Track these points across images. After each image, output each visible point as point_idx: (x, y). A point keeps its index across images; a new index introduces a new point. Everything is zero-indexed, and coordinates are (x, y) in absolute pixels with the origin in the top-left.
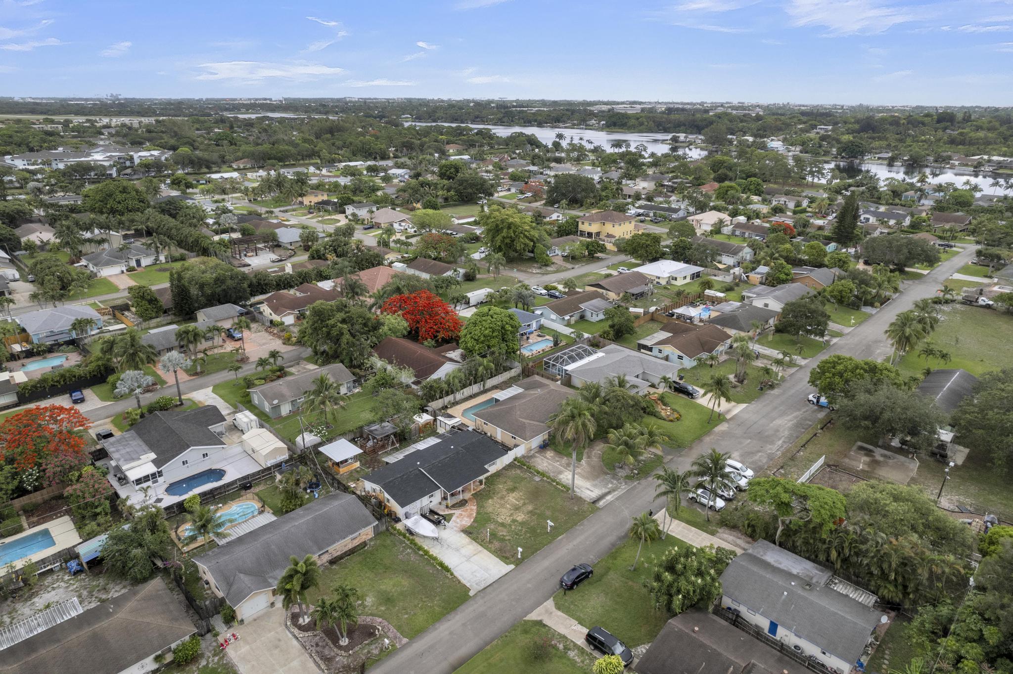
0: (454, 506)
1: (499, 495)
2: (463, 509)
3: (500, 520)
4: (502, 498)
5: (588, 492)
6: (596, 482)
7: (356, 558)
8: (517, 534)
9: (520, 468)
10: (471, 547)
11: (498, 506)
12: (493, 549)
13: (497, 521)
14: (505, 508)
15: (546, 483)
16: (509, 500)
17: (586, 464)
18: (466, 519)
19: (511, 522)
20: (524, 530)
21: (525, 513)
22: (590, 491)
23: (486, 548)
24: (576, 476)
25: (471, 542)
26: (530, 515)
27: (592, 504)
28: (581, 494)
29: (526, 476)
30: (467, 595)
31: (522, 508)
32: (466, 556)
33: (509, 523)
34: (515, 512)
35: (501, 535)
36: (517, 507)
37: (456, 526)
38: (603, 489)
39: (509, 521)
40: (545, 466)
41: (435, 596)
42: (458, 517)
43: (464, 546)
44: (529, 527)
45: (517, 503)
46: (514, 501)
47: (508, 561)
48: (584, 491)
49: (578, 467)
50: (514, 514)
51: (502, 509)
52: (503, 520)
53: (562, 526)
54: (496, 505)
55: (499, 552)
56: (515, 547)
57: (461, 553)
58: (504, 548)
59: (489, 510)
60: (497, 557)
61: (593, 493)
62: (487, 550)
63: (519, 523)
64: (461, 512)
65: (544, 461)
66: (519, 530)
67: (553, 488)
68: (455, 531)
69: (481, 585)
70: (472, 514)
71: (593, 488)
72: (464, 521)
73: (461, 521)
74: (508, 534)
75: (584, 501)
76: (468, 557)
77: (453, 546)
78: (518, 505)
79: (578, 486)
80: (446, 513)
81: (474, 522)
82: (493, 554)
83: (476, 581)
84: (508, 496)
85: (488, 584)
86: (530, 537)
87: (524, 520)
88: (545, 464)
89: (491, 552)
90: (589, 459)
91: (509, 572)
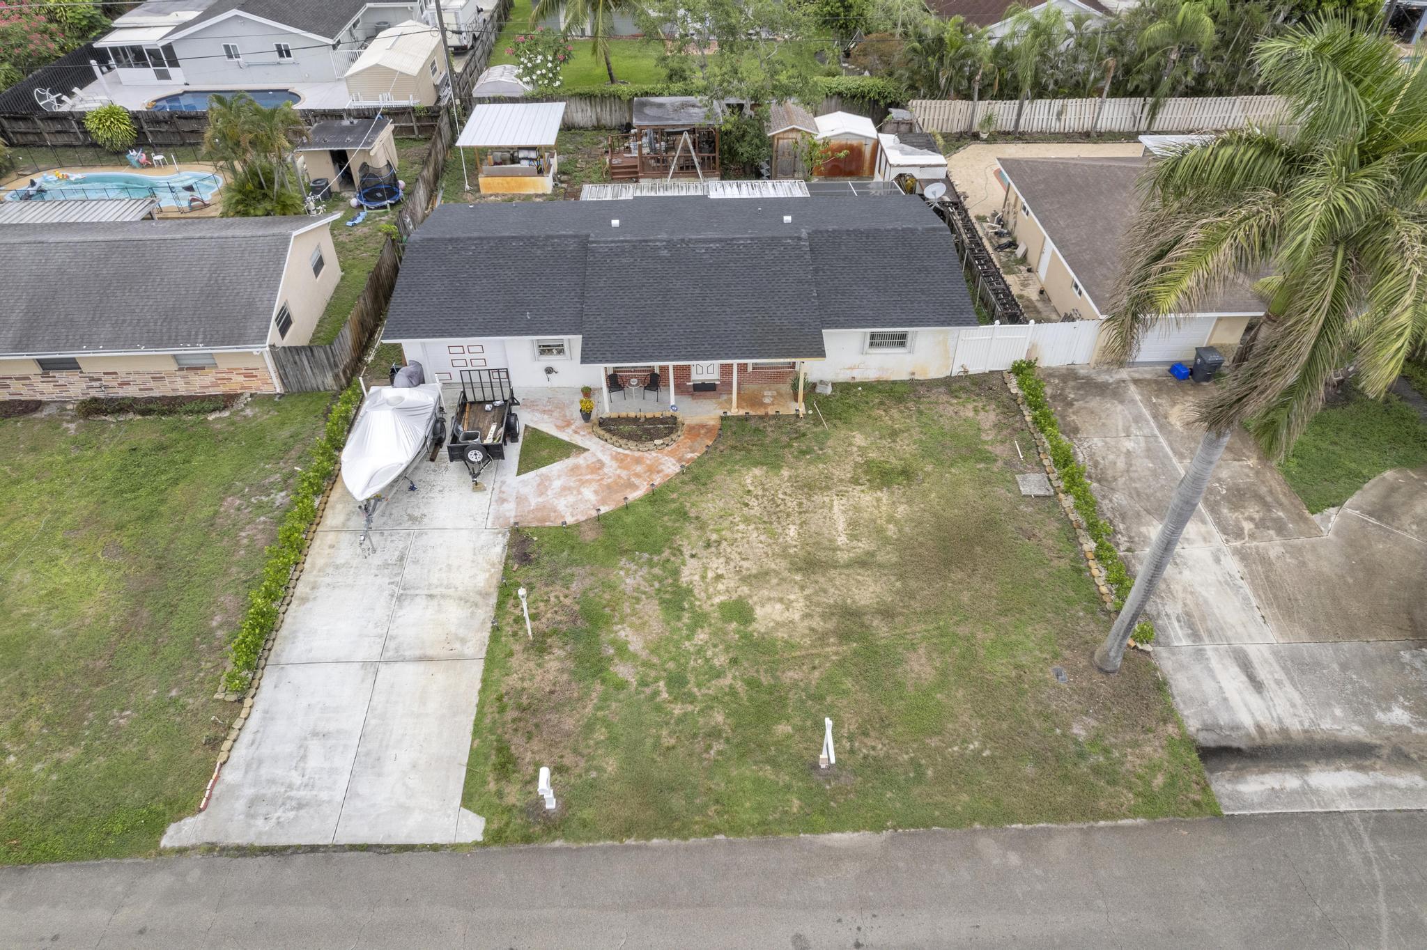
0: (610, 427)
2: (629, 450)
3: (690, 573)
4: (809, 487)
5: (1231, 681)
6: (1325, 652)
7: (145, 431)
8: (676, 682)
9: (1010, 407)
10: (454, 614)
11: (757, 511)
12: (513, 680)
13: (676, 573)
14: (772, 534)
15: (1053, 527)
16: (826, 510)
17: (1337, 533)
18: (589, 494)
19: (722, 606)
20: (727, 681)
21: (818, 604)
22: (1244, 678)
23: (491, 661)
24: (1233, 565)
25: (485, 595)
26: (831, 625)
27: (1195, 756)
28: (1182, 667)
29: (998, 450)
30: (156, 826)
31: (833, 573)
32: (392, 645)
33: (706, 608)
34: (786, 574)
35: (613, 643)
36: (822, 555)
37: (520, 500)
38: (1338, 712)
39: (717, 600)
40: (1125, 450)
41: (73, 740)
42: (574, 470)
43: (443, 596)
44: (766, 680)
45: (842, 540)
46: (841, 525)
47: (492, 786)
48: (1214, 663)
49: (1280, 529)
50: (774, 581)
51: (757, 529)
52: (703, 577)
53: (920, 777)
54: (753, 502)
55: (511, 714)
56: (600, 734)
57: (391, 618)
58: (556, 708)
59: (709, 506)
60: (477, 732)
61: (1253, 699)
62: (487, 670)
63: (746, 636)
64: (606, 459)
65: (1140, 428)
66: (712, 668)
67: (1064, 564)
68: (497, 518)
69: (260, 822)
70: (634, 487)
71: (1280, 675)
72: (571, 499)
73: (565, 489)
74: (644, 654)
75: (1169, 716)
76: (389, 654)
77: (410, 572)
78: (834, 550)
79: (1203, 619)
80: (564, 436)
81: (601, 521)
82: (481, 706)
83: (272, 782)
84: (840, 494)
85: (283, 841)
86: (715, 733)
87: (782, 634)
88: (1129, 445)
89: (482, 691)
90: (1373, 521)
91: (423, 847)
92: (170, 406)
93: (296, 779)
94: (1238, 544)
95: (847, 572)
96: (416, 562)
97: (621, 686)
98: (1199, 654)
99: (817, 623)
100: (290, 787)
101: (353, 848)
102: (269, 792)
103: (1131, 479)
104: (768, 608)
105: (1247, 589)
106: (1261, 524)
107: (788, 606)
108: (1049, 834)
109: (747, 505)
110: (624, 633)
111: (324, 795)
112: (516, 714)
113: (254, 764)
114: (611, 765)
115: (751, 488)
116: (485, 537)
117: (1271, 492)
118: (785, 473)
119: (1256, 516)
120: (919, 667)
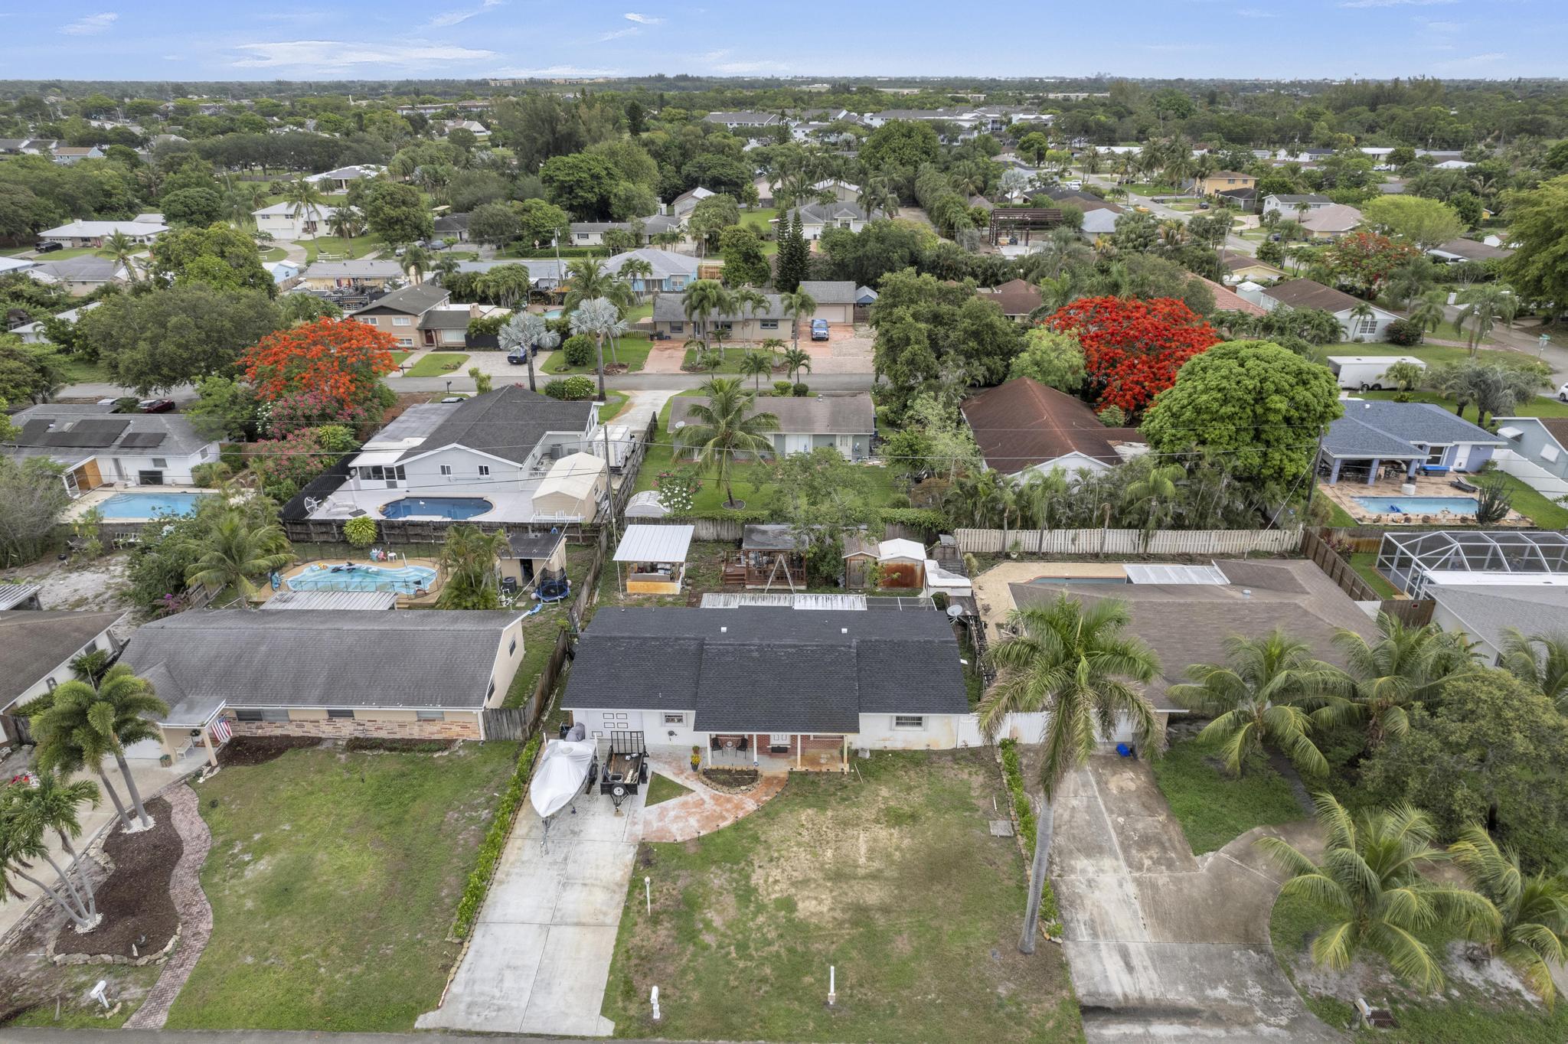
0: (711, 776)
1: (850, 813)
2: (723, 793)
3: (757, 878)
4: (845, 824)
5: (1113, 965)
6: (1182, 950)
8: (742, 947)
9: (994, 772)
10: (600, 897)
11: (806, 838)
12: (637, 940)
13: (748, 877)
14: (815, 855)
15: (1009, 858)
16: (854, 840)
17: (1209, 870)
18: (693, 822)
19: (776, 900)
20: (775, 948)
21: (841, 902)
22: (1122, 964)
23: (622, 928)
24: (1131, 889)
25: (621, 886)
26: (847, 916)
27: (1077, 1011)
28: (1081, 954)
29: (981, 803)
30: (412, 1016)
31: (853, 882)
32: (558, 914)
33: (766, 901)
34: (821, 881)
35: (703, 921)
36: (847, 870)
37: (647, 823)
38: (1181, 988)
39: (773, 897)
40: (1071, 807)
41: (359, 961)
42: (685, 804)
43: (593, 885)
44: (800, 948)
45: (862, 861)
46: (863, 850)
47: (620, 1004)
48: (1104, 953)
49: (1170, 865)
50: (813, 886)
51: (805, 850)
52: (766, 881)
53: (892, 1015)
54: (805, 833)
55: (634, 961)
56: (691, 977)
57: (558, 897)
58: (664, 959)
59: (775, 834)
60: (612, 971)
61: (1126, 978)
62: (620, 933)
63: (790, 920)
64: (706, 798)
65: (1086, 792)
66: (766, 939)
67: (1012, 883)
68: (631, 835)
69: (475, 1017)
70: (724, 818)
71: (1148, 963)
72: (681, 825)
73: (677, 818)
74: (722, 929)
75: (1066, 984)
76: (558, 920)
77: (571, 868)
78: (856, 867)
79: (1103, 924)
80: (678, 781)
81: (700, 841)
82: (615, 955)
83: (482, 994)
84: (866, 830)
85: (489, 1029)
86: (764, 980)
87: (814, 920)
88: (1075, 802)
89: (616, 946)
90: (1237, 862)
91: (575, 1037)
92: (408, 746)
93: (498, 994)
94: (1137, 875)
95: (862, 882)
96: (575, 862)
97: (706, 948)
98: (1095, 947)
99: (838, 914)
100: (493, 997)
101: (532, 1035)
102: (481, 999)
103: (1072, 827)
104: (807, 903)
105: (1137, 905)
106: (1157, 862)
107: (820, 902)
109: (800, 834)
110: (710, 914)
111: (514, 1004)
112: (637, 961)
113: (470, 983)
114: (696, 996)
115: (804, 823)
116: (622, 847)
117: (1170, 840)
118: (829, 813)
119: (1155, 856)
120: (902, 945)
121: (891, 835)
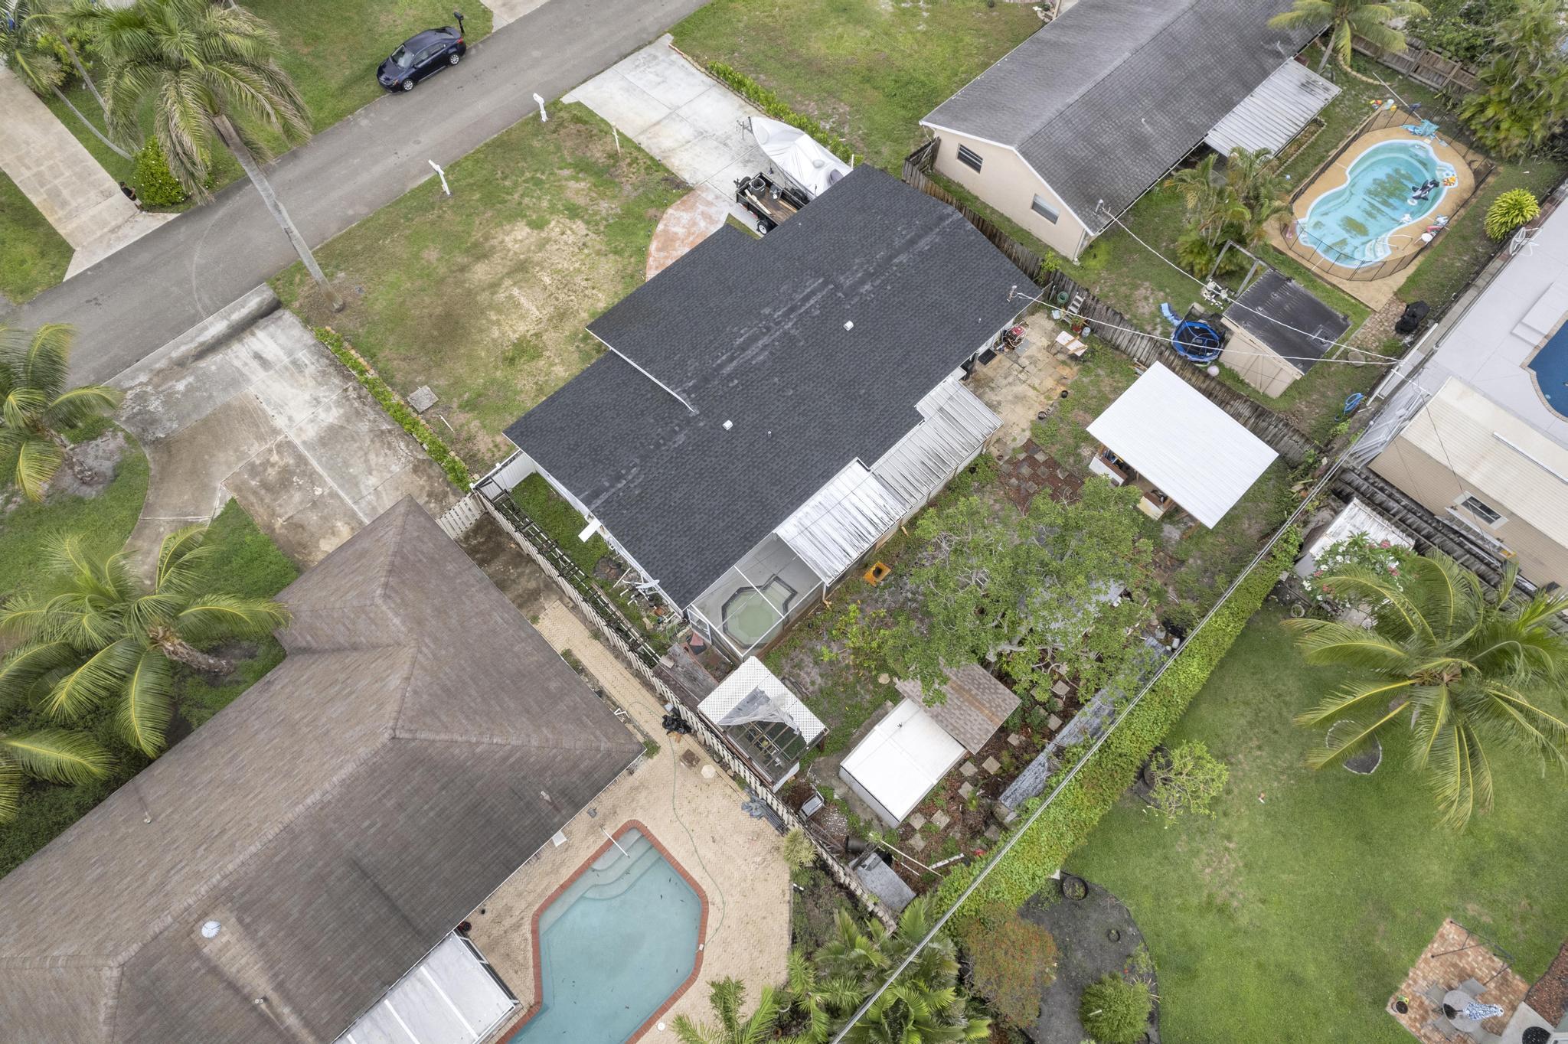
1: (568, 327)
3: (580, 227)
4: (562, 315)
5: (271, 350)
6: (221, 398)
8: (538, 183)
11: (578, 279)
13: (587, 223)
14: (557, 272)
16: (539, 305)
17: (215, 489)
19: (548, 223)
21: (500, 251)
22: (264, 356)
24: (280, 422)
26: (487, 245)
27: (282, 299)
28: (299, 341)
29: (461, 418)
31: (506, 271)
32: (678, 118)
33: (555, 217)
34: (531, 255)
36: (520, 276)
38: (213, 368)
39: (553, 223)
40: (374, 473)
43: (684, 146)
45: (516, 292)
46: (523, 300)
47: (575, 111)
48: (281, 353)
49: (253, 470)
50: (533, 248)
51: (567, 269)
52: (571, 229)
53: (405, 217)
54: (584, 283)
55: (595, 132)
57: (693, 125)
58: (579, 144)
59: (608, 266)
60: (602, 120)
63: (524, 217)
65: (369, 503)
67: (380, 355)
68: (708, 188)
69: (645, 55)
70: (659, 250)
71: (245, 370)
72: (684, 221)
73: (694, 224)
74: (564, 183)
75: (297, 313)
76: (674, 116)
77: (713, 143)
79: (292, 375)
81: (654, 221)
83: (658, 64)
84: (539, 321)
85: (629, 57)
86: (505, 178)
88: (373, 481)
90: (190, 518)
91: (578, 85)
94: (280, 438)
95: (500, 275)
98: (290, 353)
99: (495, 242)
101: (603, 71)
103: (360, 448)
104: (524, 234)
105: (270, 411)
106: (267, 463)
107: (516, 241)
108: (340, 230)
109: (587, 280)
110: (583, 185)
111: (633, 73)
113: (673, 63)
115: (594, 292)
116: (700, 177)
117: (262, 500)
119: (270, 470)
120: (431, 254)
121: (514, 332)
